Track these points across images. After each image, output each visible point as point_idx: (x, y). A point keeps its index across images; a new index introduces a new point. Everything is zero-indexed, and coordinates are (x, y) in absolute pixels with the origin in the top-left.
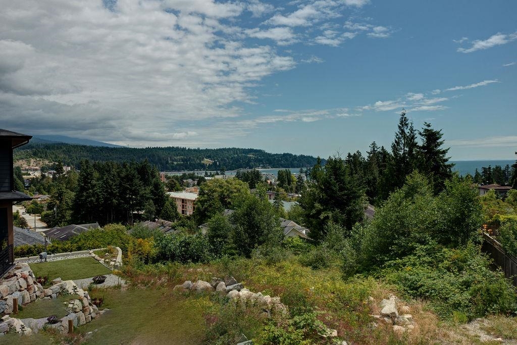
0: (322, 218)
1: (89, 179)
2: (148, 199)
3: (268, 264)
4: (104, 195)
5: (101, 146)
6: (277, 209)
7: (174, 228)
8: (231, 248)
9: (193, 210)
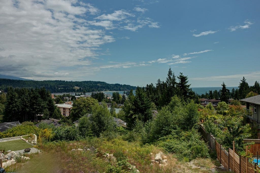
0: (133, 118)
1: (13, 98)
2: (45, 108)
3: (108, 140)
4: (22, 106)
5: (18, 79)
6: (112, 112)
7: (59, 123)
8: (90, 133)
9: (69, 113)
